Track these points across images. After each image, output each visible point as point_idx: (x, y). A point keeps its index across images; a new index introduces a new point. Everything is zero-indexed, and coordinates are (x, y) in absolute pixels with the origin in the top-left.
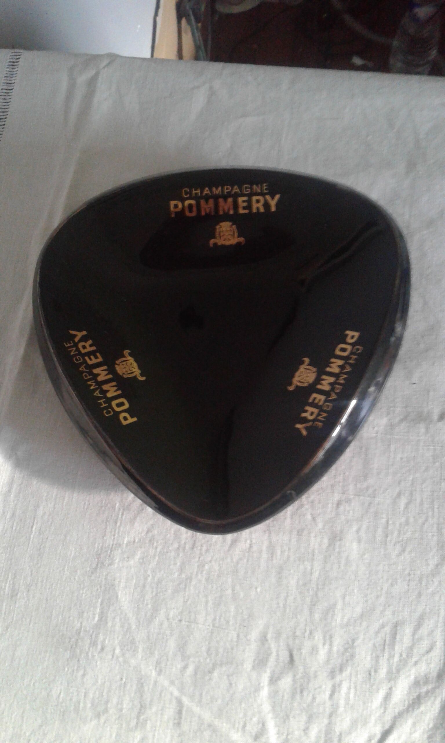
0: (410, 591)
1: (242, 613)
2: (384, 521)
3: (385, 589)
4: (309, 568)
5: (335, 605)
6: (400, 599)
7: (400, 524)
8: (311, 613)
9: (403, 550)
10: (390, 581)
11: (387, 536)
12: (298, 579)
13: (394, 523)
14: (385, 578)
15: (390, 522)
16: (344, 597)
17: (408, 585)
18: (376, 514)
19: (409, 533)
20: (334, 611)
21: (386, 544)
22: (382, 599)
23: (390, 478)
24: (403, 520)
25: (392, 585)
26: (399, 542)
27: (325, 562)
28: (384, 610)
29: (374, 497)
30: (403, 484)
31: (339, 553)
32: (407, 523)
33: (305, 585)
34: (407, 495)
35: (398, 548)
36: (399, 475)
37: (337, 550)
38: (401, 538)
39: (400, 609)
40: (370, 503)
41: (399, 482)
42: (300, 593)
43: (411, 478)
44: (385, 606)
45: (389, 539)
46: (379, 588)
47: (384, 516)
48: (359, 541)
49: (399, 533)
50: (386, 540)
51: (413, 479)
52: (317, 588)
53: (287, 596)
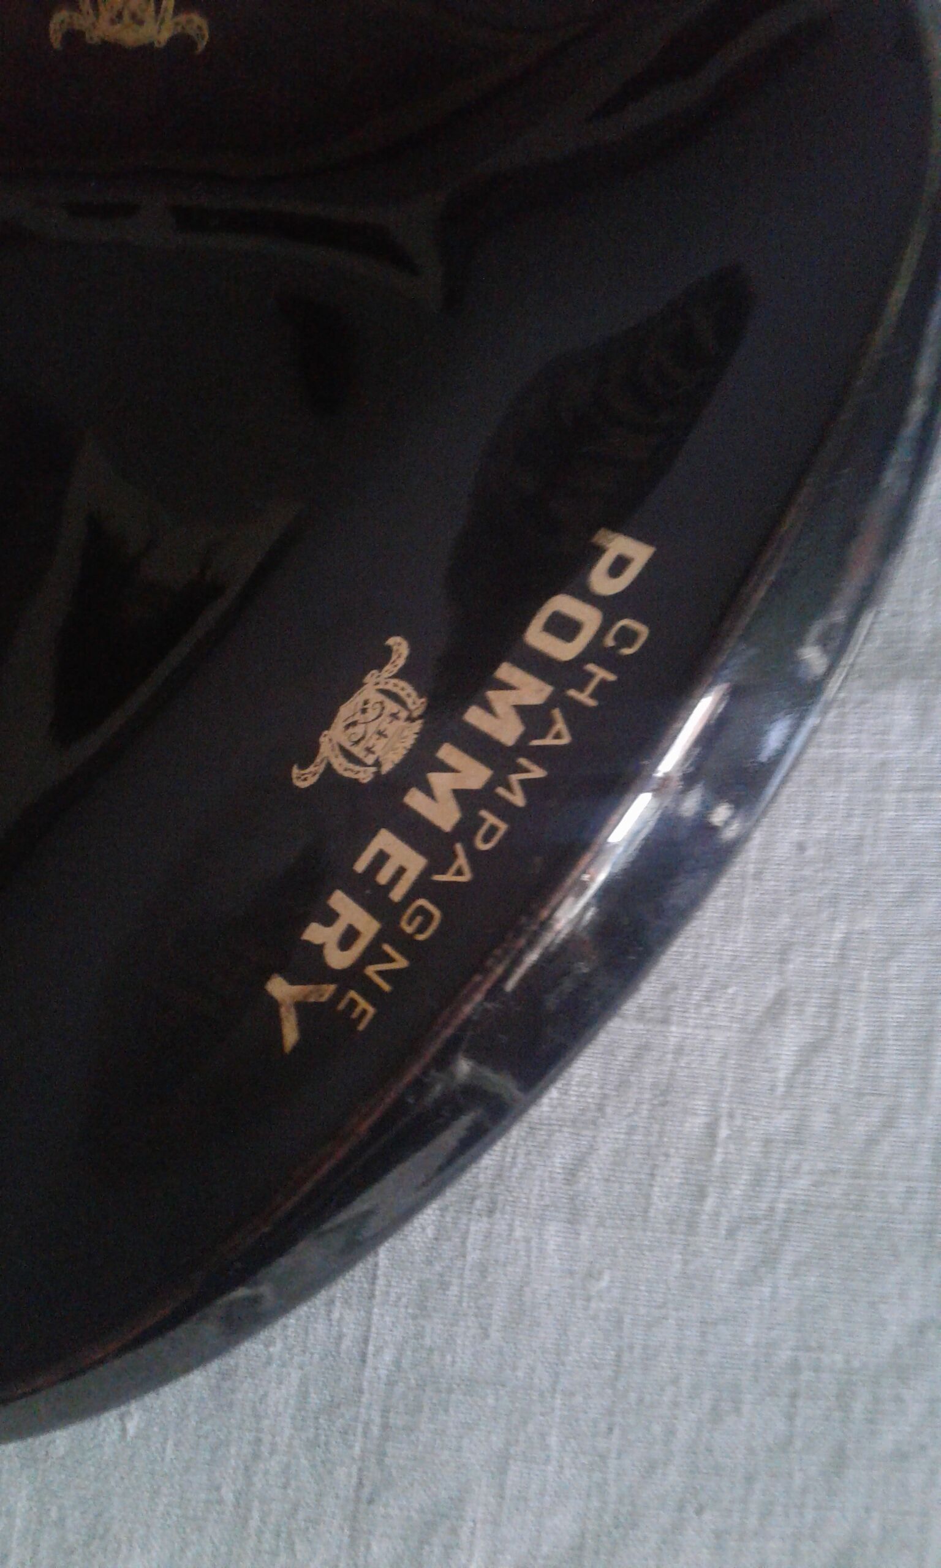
0: (798, 1444)
1: (61, 1522)
2: (696, 1124)
3: (684, 1431)
4: (351, 1332)
5: (459, 1502)
6: (750, 1479)
7: (767, 1142)
8: (356, 1534)
9: (769, 1259)
10: (707, 1398)
11: (701, 1195)
12: (304, 1383)
13: (738, 1137)
14: (685, 1381)
15: (723, 1132)
16: (502, 1462)
17: (790, 1418)
18: (664, 1092)
19: (803, 1182)
20: (454, 1531)
21: (692, 1227)
22: (673, 1477)
23: (743, 932)
24: (782, 1121)
25: (716, 1415)
26: (754, 1220)
27: (422, 1309)
28: (677, 1527)
29: (665, 1021)
30: (796, 962)
31: (483, 1270)
32: (798, 1135)
33: (331, 1408)
34: (811, 1010)
35: (747, 1244)
36: (785, 920)
37: (473, 1256)
38: (764, 1205)
39: (753, 1522)
40: (644, 1049)
41: (783, 955)
42: (312, 1445)
43: (837, 936)
44: (681, 1508)
45: (710, 1204)
46: (657, 1429)
47: (700, 1103)
48: (575, 1217)
49: (757, 1181)
50: (694, 1213)
51: (847, 939)
52: (385, 1426)
53: (256, 1456)
